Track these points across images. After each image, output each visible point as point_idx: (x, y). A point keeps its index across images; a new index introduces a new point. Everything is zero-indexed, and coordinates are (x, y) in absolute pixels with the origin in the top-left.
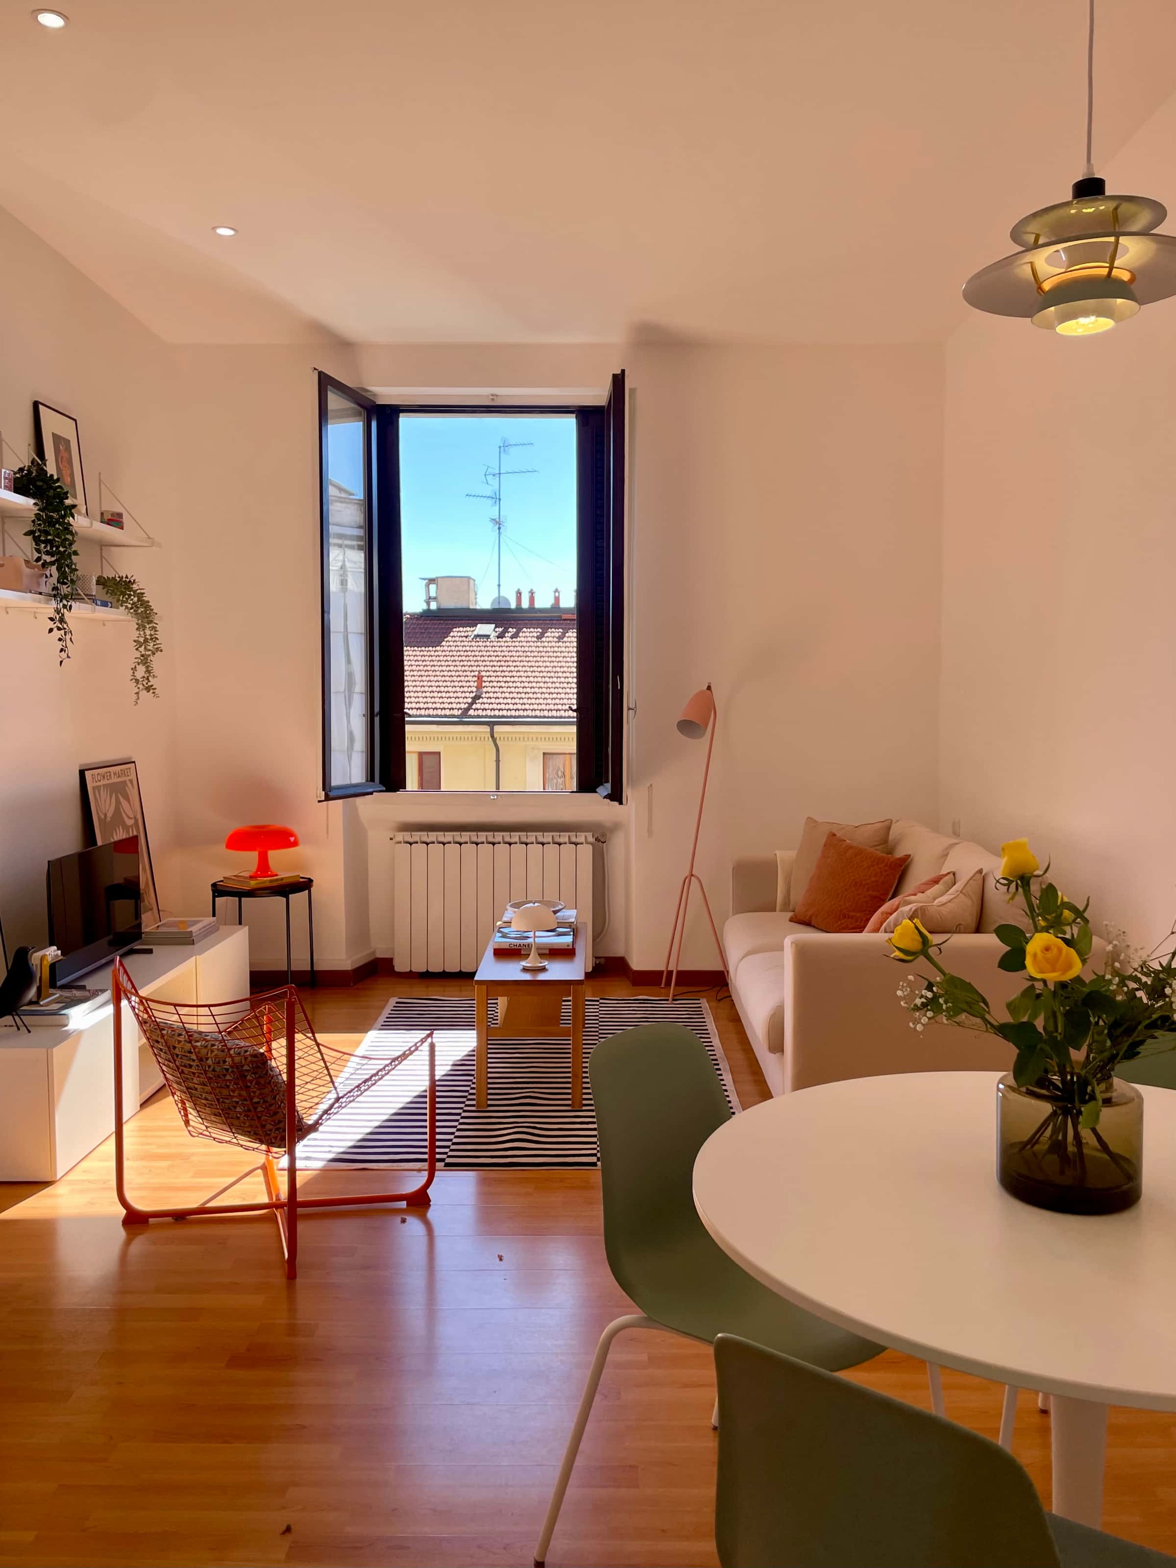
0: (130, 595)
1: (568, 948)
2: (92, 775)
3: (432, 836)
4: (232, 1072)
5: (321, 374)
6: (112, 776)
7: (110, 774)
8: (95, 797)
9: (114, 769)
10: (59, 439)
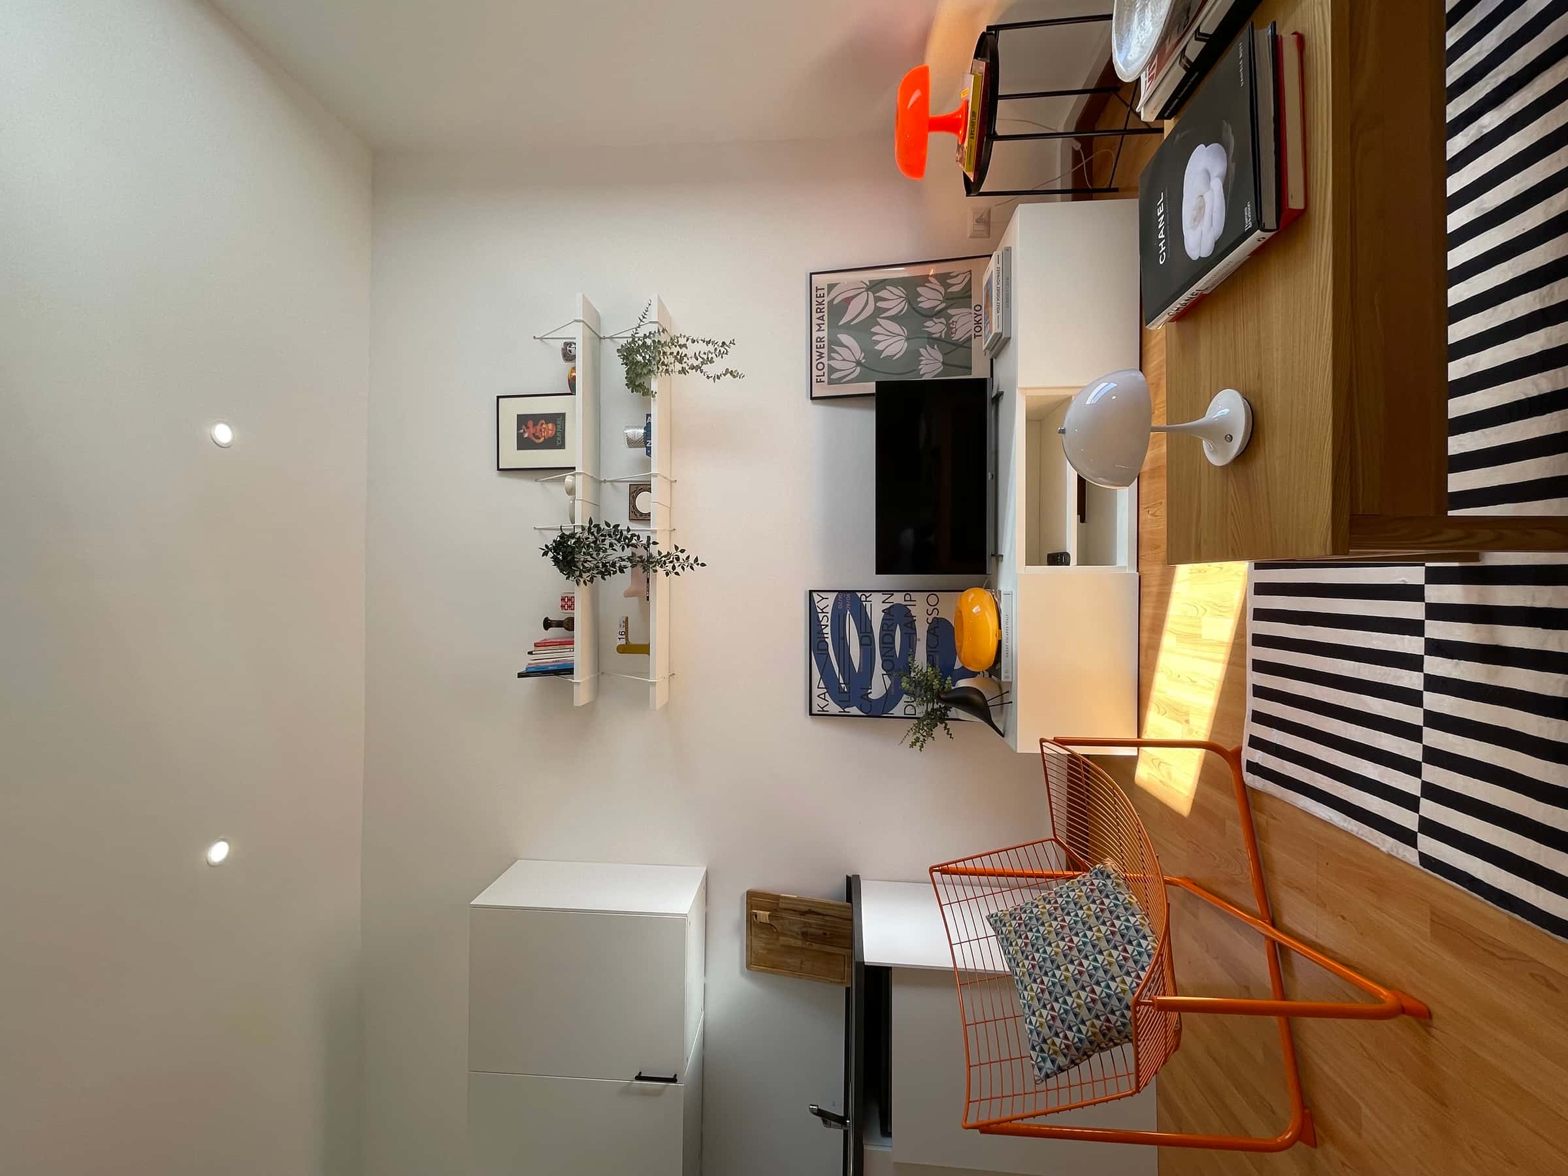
2: (817, 382)
6: (821, 334)
7: (819, 340)
8: (838, 381)
9: (815, 328)
10: (520, 436)
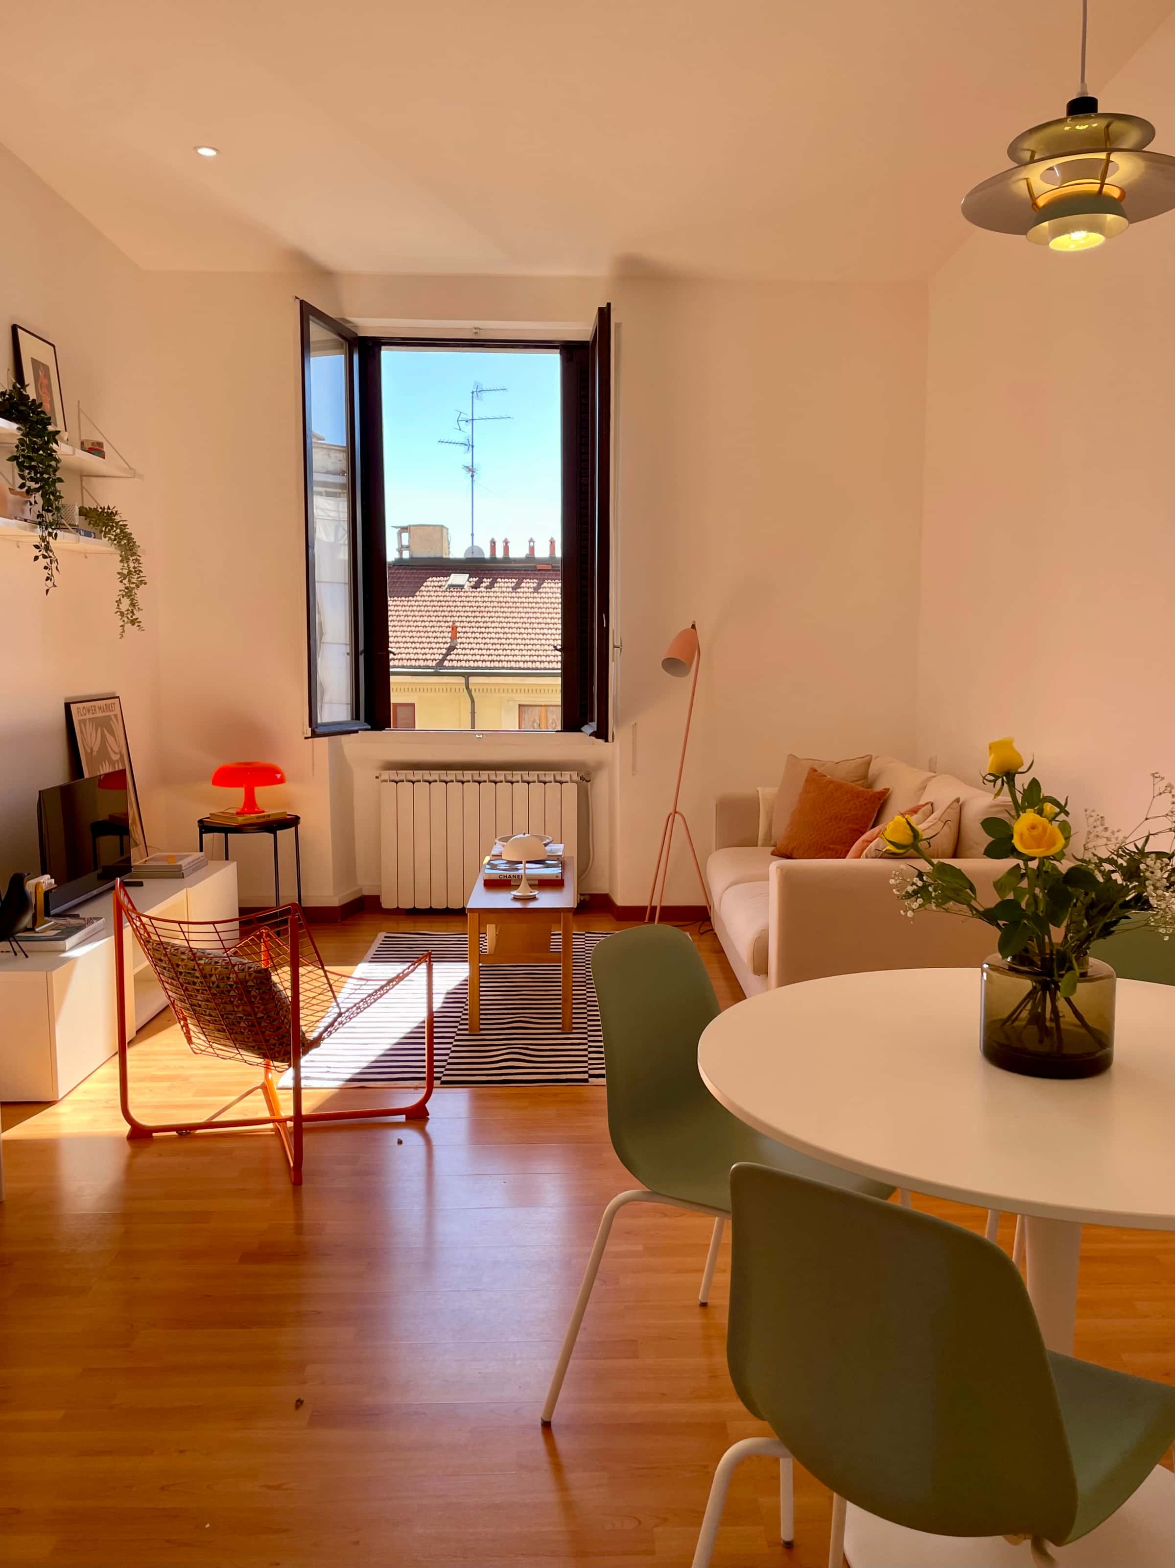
0: (112, 527)
1: (558, 879)
2: (78, 708)
3: (419, 775)
4: (237, 987)
5: (302, 302)
6: (96, 710)
8: (81, 731)
9: (99, 704)
10: (39, 364)
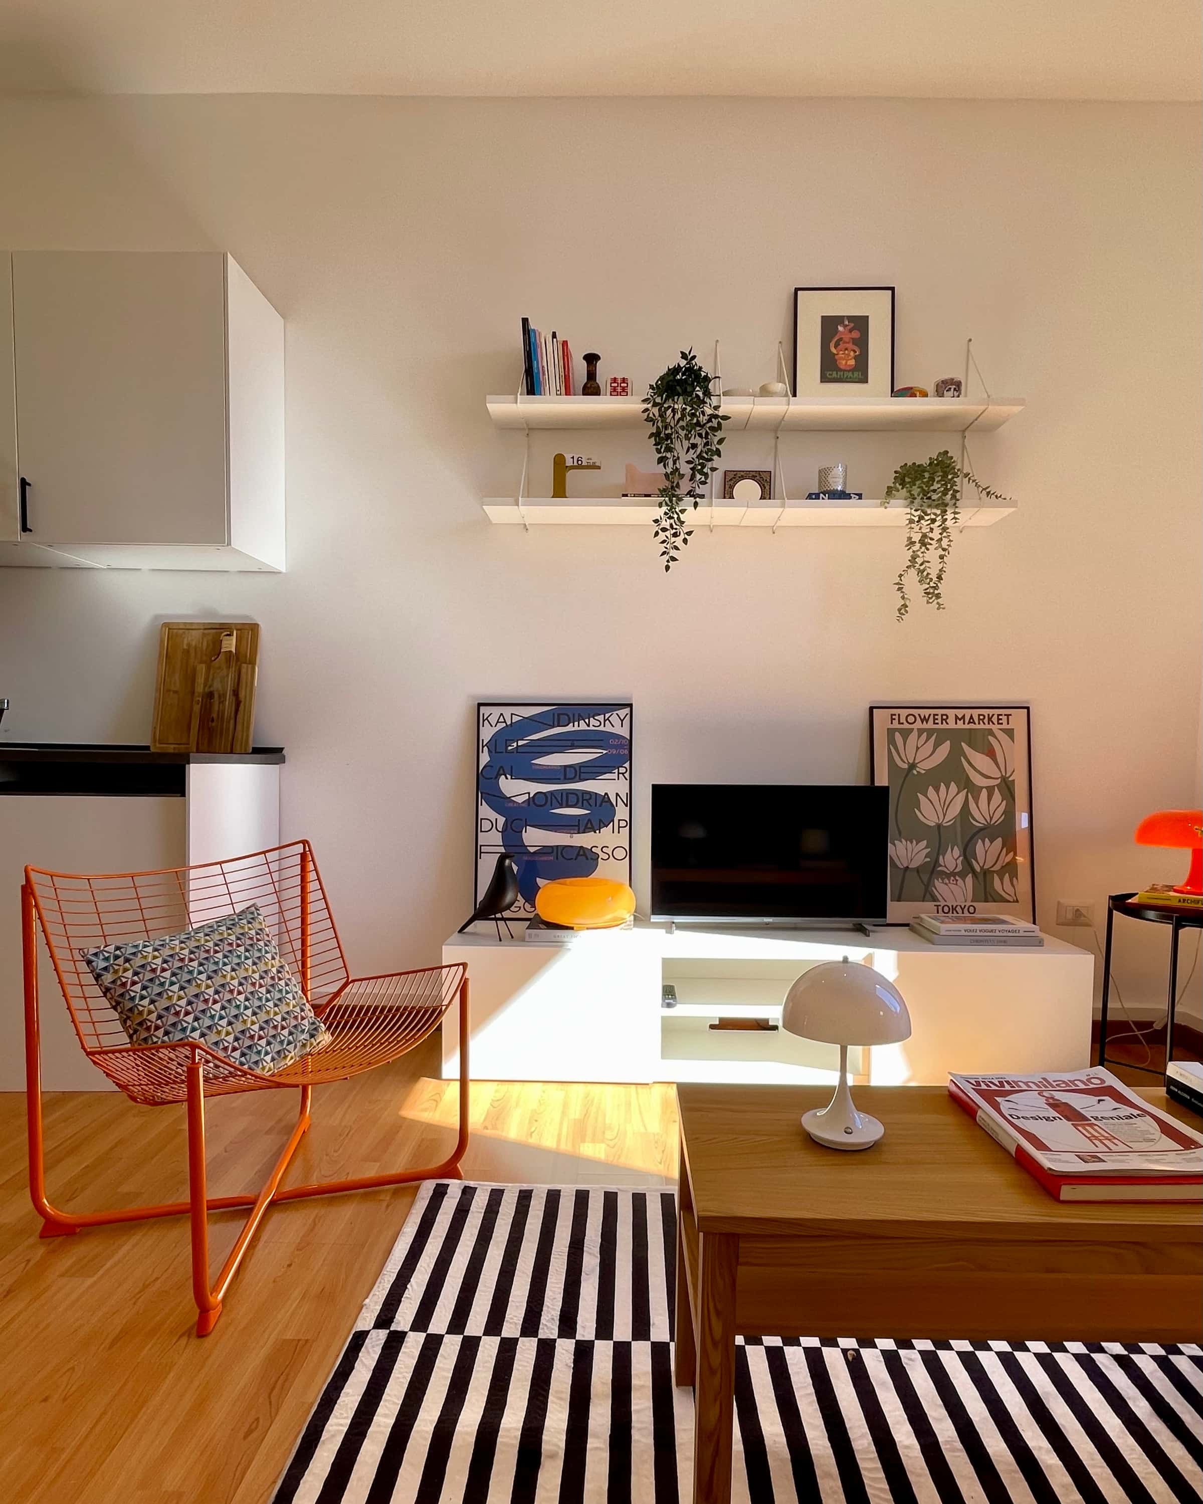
2: (894, 715)
6: (951, 720)
7: (945, 717)
8: (891, 741)
9: (960, 713)
10: (839, 320)
